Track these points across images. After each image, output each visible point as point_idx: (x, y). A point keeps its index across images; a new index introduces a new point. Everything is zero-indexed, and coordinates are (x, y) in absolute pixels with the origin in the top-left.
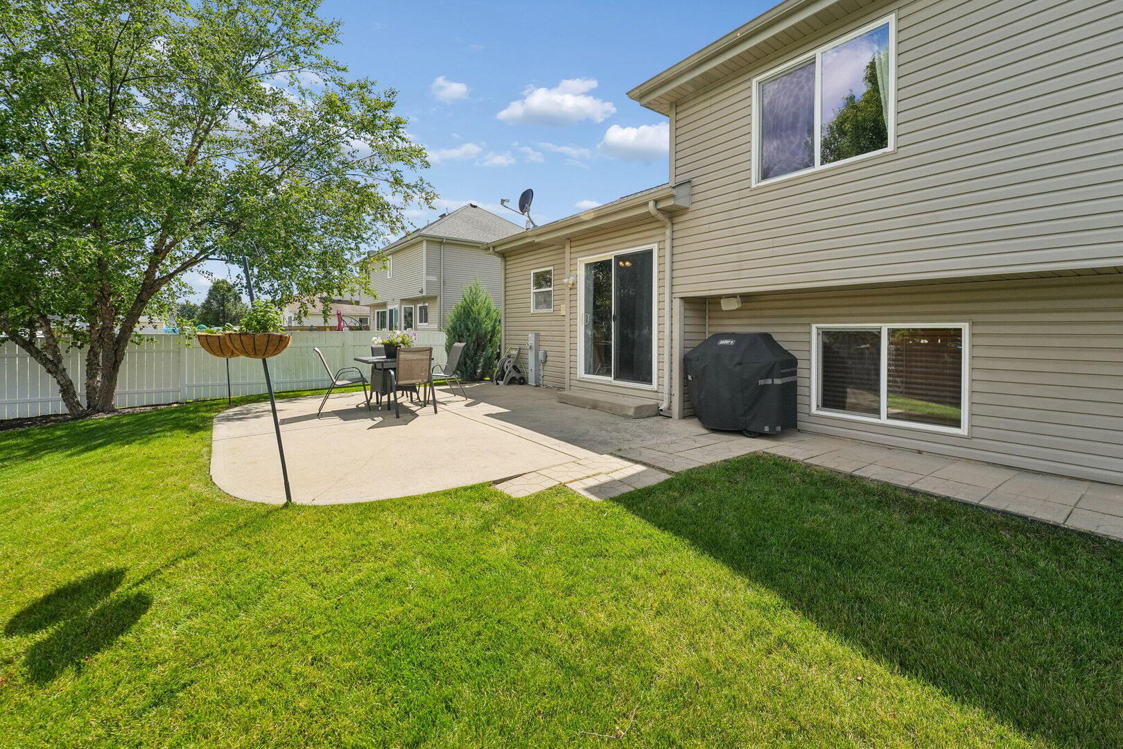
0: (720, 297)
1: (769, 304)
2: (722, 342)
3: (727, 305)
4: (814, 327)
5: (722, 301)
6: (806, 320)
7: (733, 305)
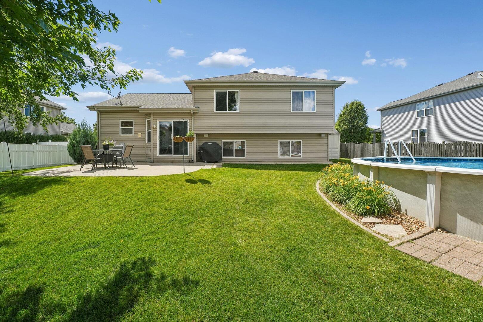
0: (204, 134)
1: (213, 136)
2: (209, 144)
3: (205, 136)
4: (222, 141)
5: (205, 135)
6: (221, 139)
7: (207, 136)
